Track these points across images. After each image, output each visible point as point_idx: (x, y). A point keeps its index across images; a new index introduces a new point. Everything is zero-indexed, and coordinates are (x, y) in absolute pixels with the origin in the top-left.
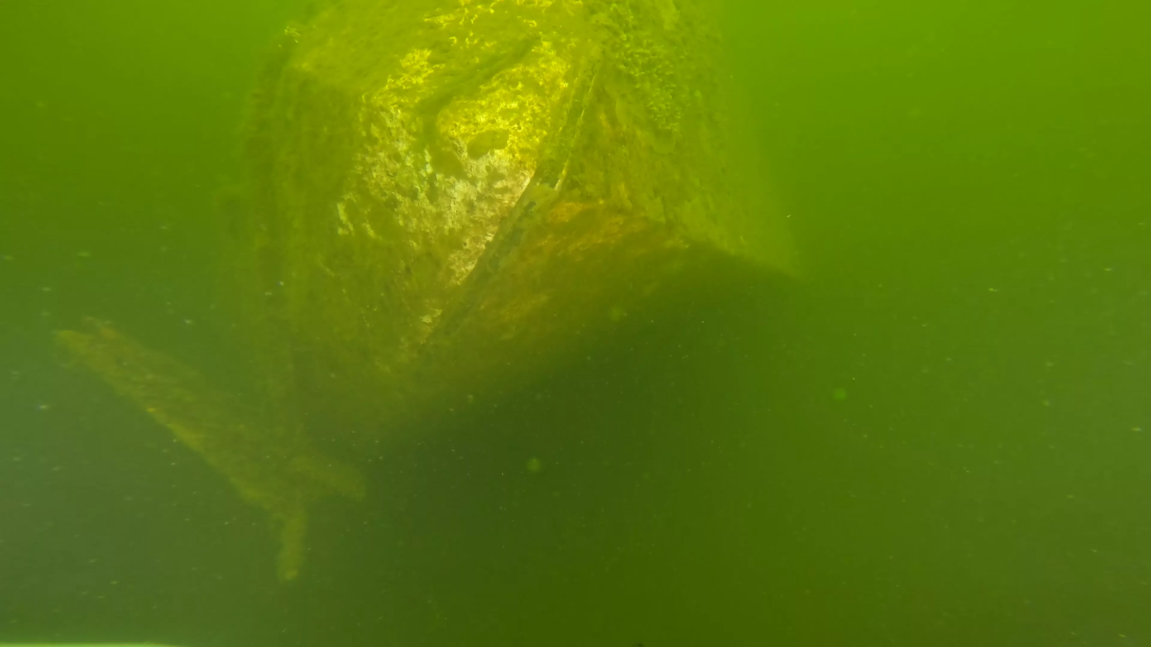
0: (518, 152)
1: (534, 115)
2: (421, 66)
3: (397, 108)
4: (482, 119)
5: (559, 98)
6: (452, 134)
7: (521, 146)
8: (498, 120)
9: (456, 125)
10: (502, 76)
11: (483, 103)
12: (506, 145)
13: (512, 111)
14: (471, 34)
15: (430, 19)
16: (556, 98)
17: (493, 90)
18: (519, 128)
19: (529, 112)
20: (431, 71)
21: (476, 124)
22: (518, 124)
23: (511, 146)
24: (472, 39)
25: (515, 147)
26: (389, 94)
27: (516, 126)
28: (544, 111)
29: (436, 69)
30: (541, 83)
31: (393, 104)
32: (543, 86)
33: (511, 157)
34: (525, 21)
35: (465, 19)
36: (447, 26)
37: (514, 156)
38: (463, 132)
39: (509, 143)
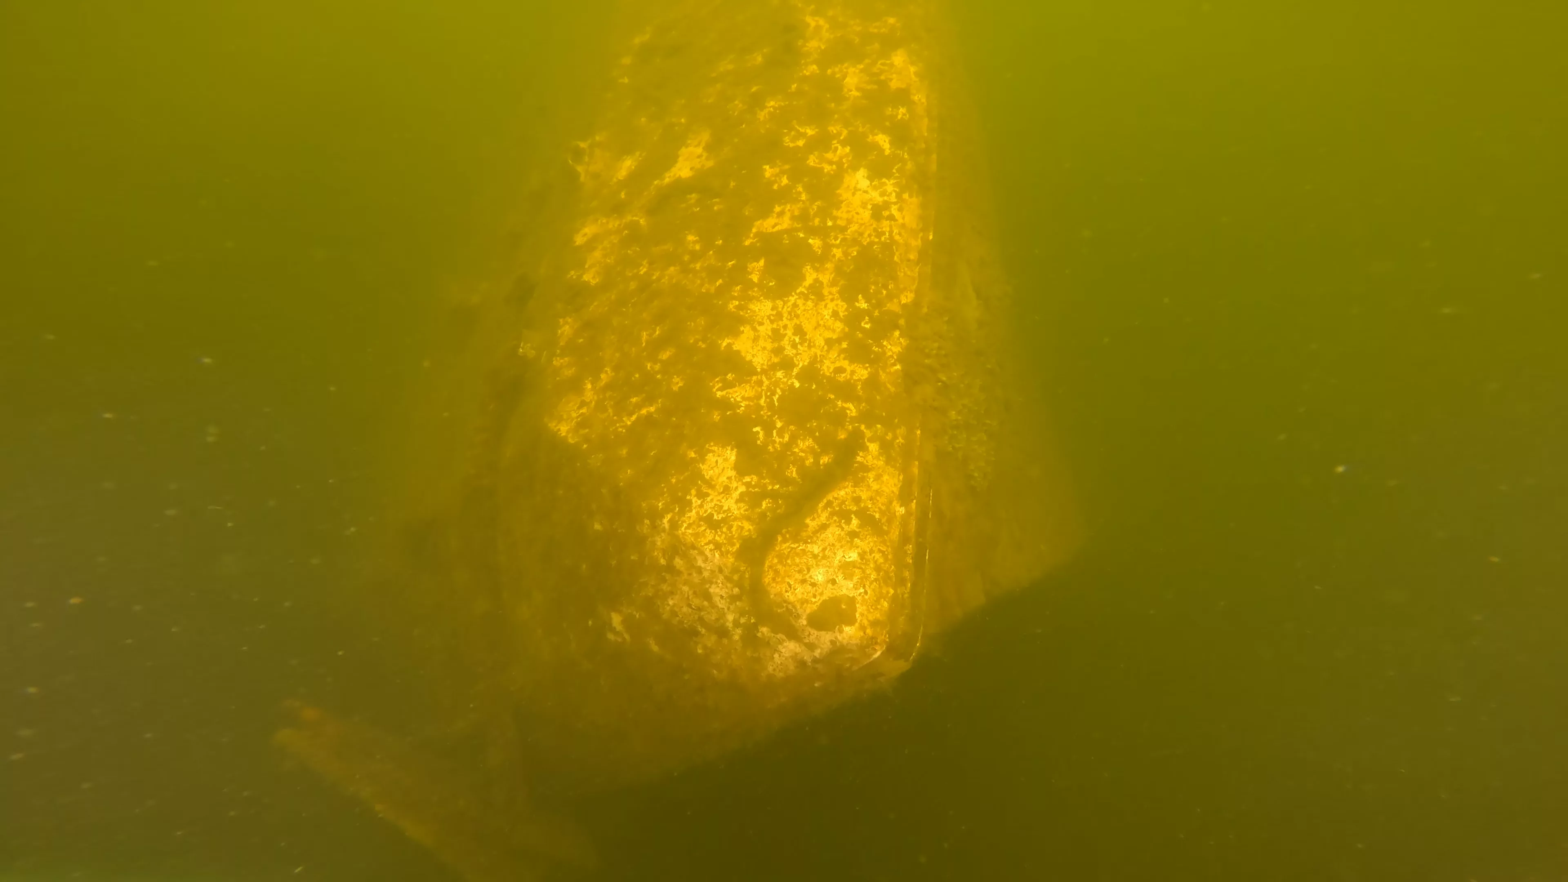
0: (869, 627)
1: (878, 569)
2: (728, 478)
3: (714, 550)
4: (819, 575)
5: (898, 533)
6: (786, 597)
7: (871, 618)
8: (838, 579)
9: (790, 586)
10: (829, 504)
11: (816, 549)
12: (856, 620)
13: (853, 564)
14: (779, 424)
15: (724, 393)
16: (895, 534)
17: (824, 527)
18: (866, 592)
19: (872, 566)
20: (743, 489)
21: (813, 585)
22: (864, 587)
23: (861, 621)
24: (780, 433)
25: (866, 622)
26: (700, 526)
27: (862, 590)
28: (886, 559)
29: (748, 485)
30: (877, 516)
31: (707, 544)
32: (880, 520)
33: (862, 634)
34: (839, 403)
35: (767, 397)
36: (747, 406)
37: (865, 633)
38: (800, 597)
39: (858, 617)
